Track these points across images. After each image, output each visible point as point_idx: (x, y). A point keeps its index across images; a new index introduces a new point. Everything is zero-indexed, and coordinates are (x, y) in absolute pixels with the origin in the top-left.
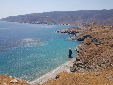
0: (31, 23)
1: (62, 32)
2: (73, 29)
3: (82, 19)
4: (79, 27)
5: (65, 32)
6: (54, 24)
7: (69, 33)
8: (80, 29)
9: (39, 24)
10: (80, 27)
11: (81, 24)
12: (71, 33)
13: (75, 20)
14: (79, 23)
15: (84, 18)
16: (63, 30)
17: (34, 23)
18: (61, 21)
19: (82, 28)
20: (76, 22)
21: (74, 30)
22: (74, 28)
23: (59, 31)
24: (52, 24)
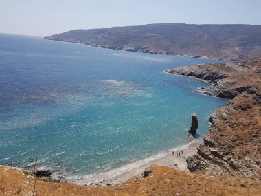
0: (115, 48)
1: (183, 74)
2: (211, 67)
3: (239, 46)
5: (191, 74)
6: (167, 54)
7: (200, 76)
8: (230, 69)
9: (133, 51)
10: (230, 65)
11: (236, 57)
12: (205, 76)
13: (220, 47)
14: (230, 56)
15: (246, 43)
16: (186, 69)
17: (121, 49)
18: (185, 47)
19: (235, 67)
20: (223, 51)
21: (214, 71)
22: (216, 65)
23: (176, 69)
24: (161, 54)
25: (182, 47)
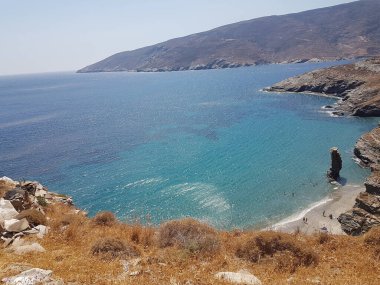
0: (178, 69)
1: (290, 90)
2: (332, 74)
3: (365, 33)
4: (360, 64)
5: (303, 89)
6: (257, 64)
7: (319, 89)
8: (363, 71)
9: (205, 68)
10: (362, 65)
11: (362, 52)
12: (326, 88)
13: (335, 41)
14: (353, 51)
15: (376, 29)
16: (294, 82)
17: (187, 68)
18: (282, 49)
19: (371, 67)
20: (340, 46)
21: (339, 78)
22: (340, 69)
23: (280, 84)
24: (247, 65)
25: (278, 50)
